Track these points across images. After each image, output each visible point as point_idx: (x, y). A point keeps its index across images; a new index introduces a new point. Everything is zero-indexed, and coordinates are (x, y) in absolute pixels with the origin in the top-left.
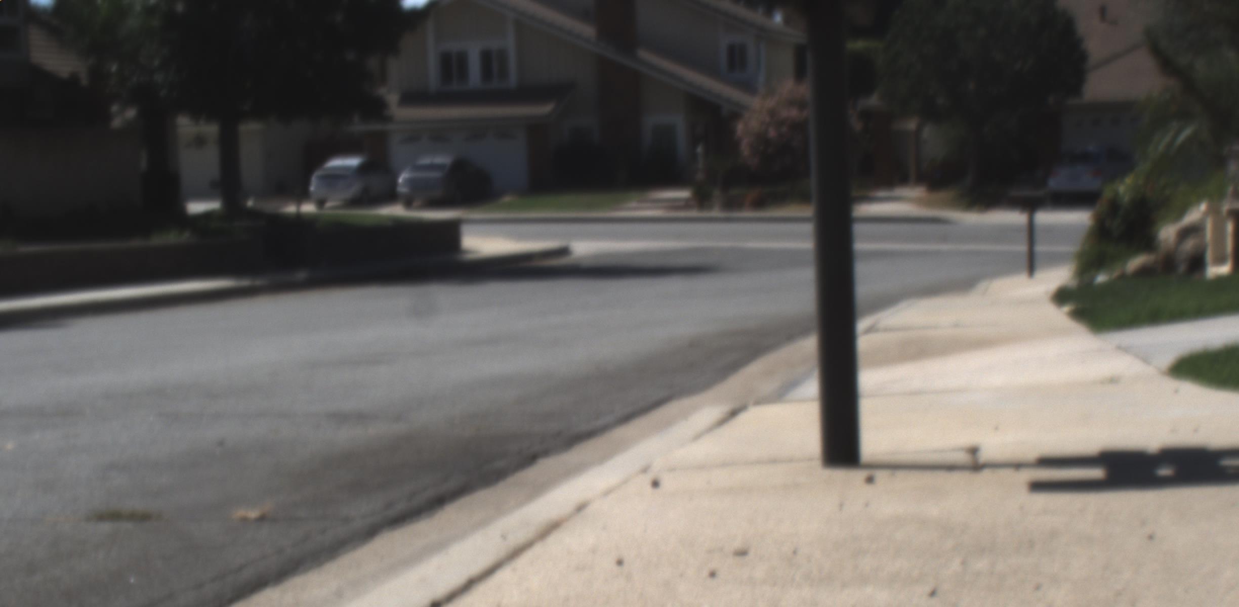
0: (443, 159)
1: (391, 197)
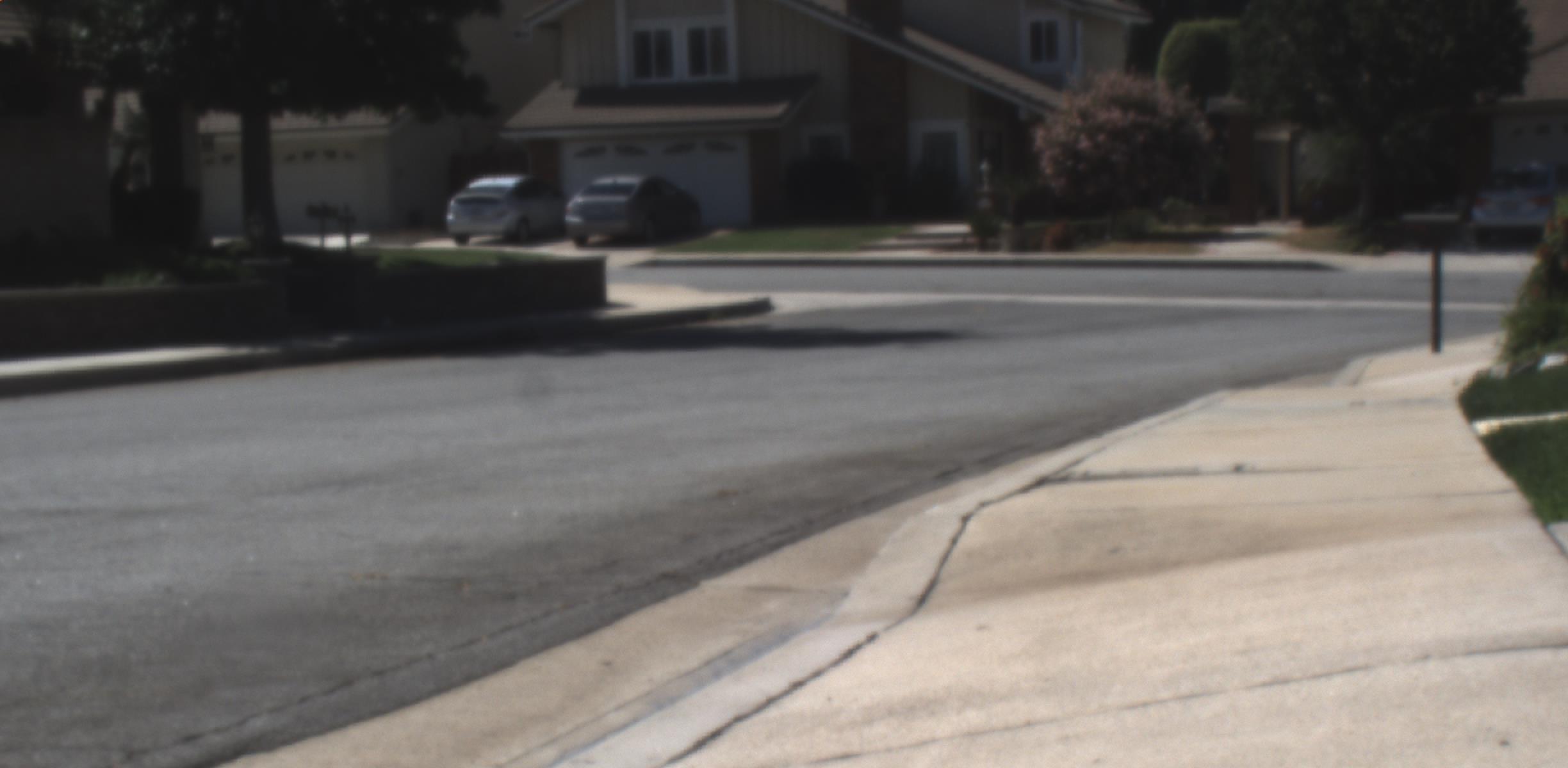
0: (631, 179)
1: (557, 232)
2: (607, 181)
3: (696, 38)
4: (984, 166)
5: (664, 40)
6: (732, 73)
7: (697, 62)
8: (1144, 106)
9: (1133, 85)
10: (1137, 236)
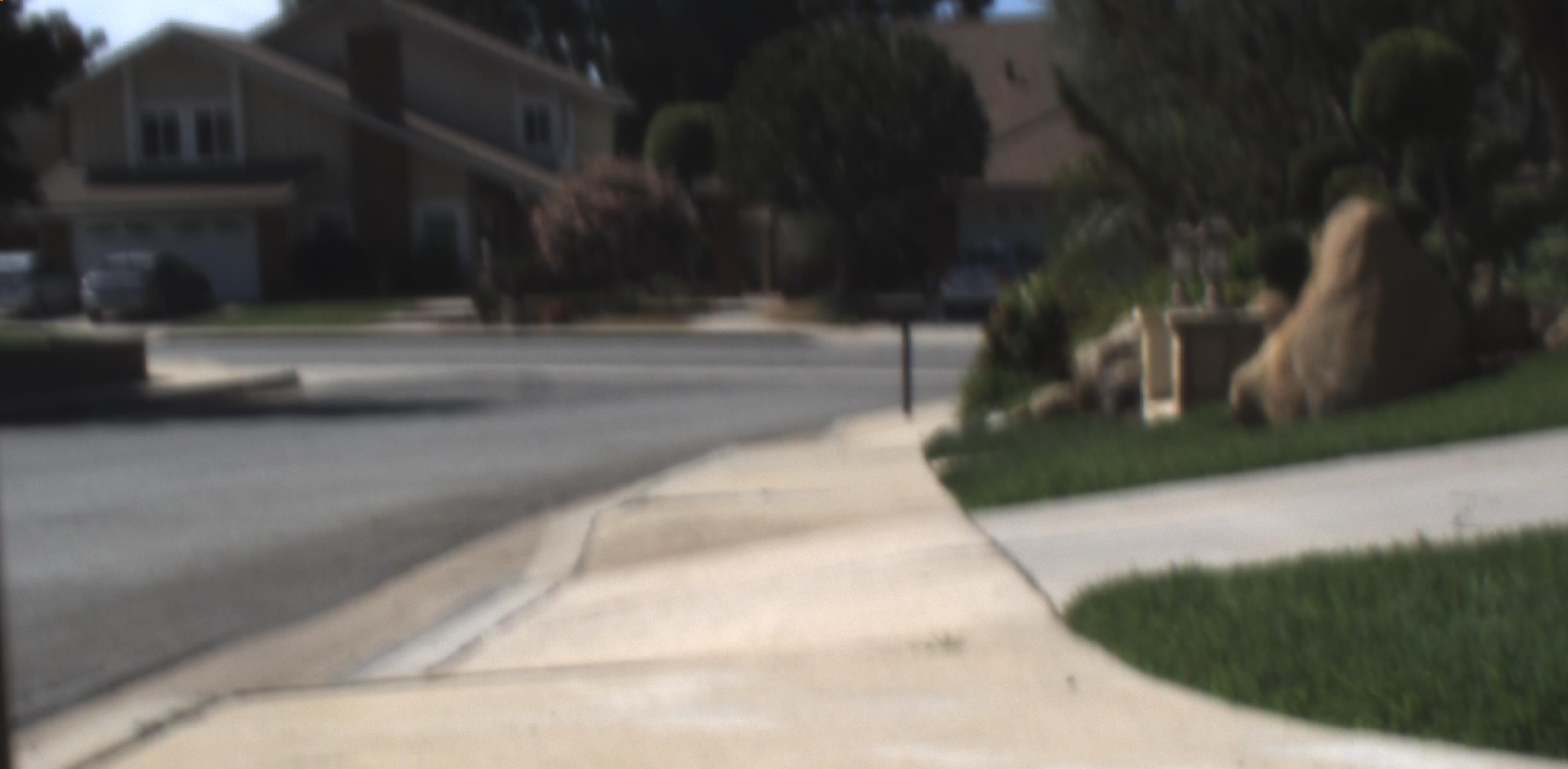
0: (143, 258)
1: (73, 307)
2: (121, 257)
3: (203, 123)
4: (485, 245)
5: (171, 124)
6: (240, 155)
7: (205, 143)
8: (636, 190)
9: (624, 170)
10: (630, 310)
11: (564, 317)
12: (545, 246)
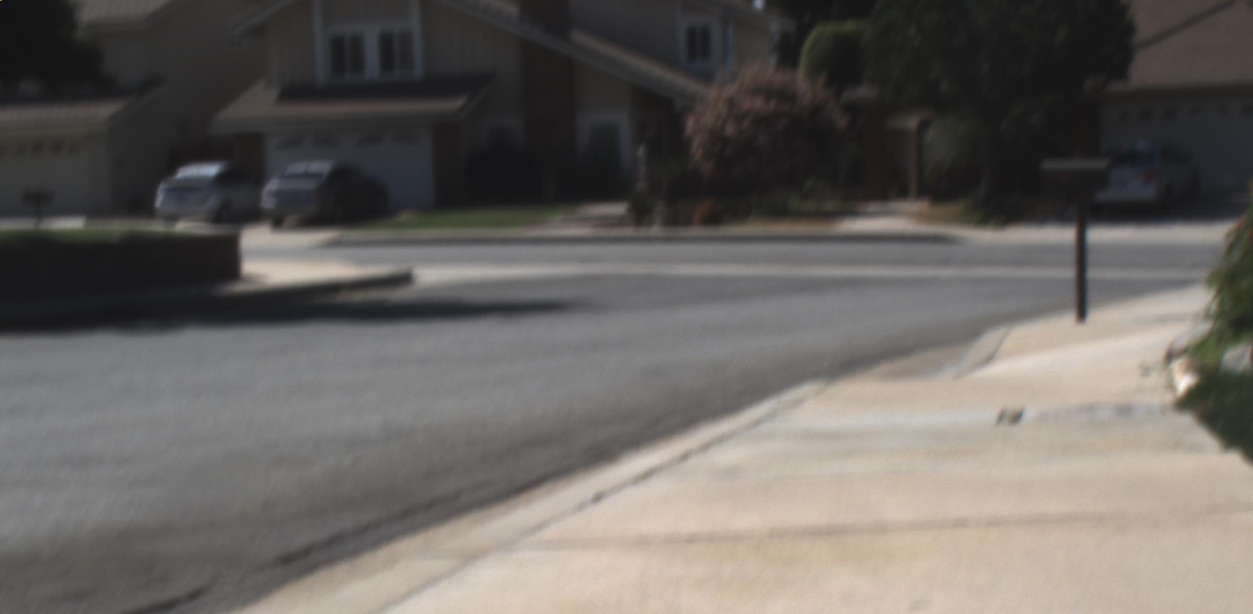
0: (322, 166)
1: (255, 214)
2: (299, 167)
3: (386, 41)
4: (641, 152)
5: (357, 43)
6: (418, 71)
7: (387, 62)
8: (786, 95)
10: (780, 213)
11: (713, 219)
12: (697, 150)
